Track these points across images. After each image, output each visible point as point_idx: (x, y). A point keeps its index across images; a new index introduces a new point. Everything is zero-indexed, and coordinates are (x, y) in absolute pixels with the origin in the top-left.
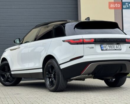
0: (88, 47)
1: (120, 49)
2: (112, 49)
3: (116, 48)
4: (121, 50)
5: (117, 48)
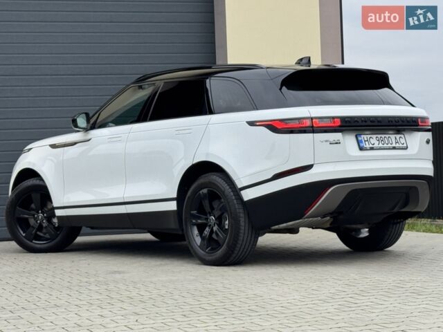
0: (326, 141)
2: (385, 145)
4: (407, 148)
5: (397, 145)
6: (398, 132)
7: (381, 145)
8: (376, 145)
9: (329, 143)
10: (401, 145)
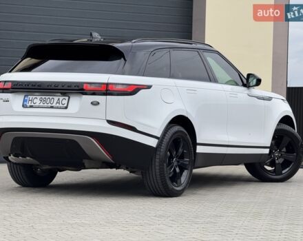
0: (1, 99)
1: (65, 105)
2: (46, 104)
3: (54, 105)
4: (66, 108)
5: (58, 104)
6: (64, 94)
7: (42, 104)
8: (37, 104)
9: (3, 100)
10: (61, 105)
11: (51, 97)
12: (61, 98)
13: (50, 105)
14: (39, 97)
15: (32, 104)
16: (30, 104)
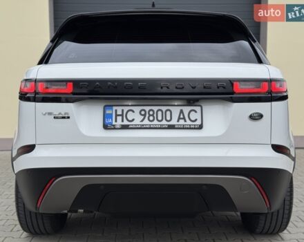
0: (50, 114)
1: (198, 122)
2: (156, 122)
3: (174, 122)
4: (201, 127)
5: (182, 122)
6: (190, 102)
7: (146, 122)
8: (137, 122)
9: (53, 116)
10: (189, 122)
11: (164, 109)
12: (186, 109)
13: (164, 122)
14: (137, 109)
15: (126, 122)
16: (119, 122)
